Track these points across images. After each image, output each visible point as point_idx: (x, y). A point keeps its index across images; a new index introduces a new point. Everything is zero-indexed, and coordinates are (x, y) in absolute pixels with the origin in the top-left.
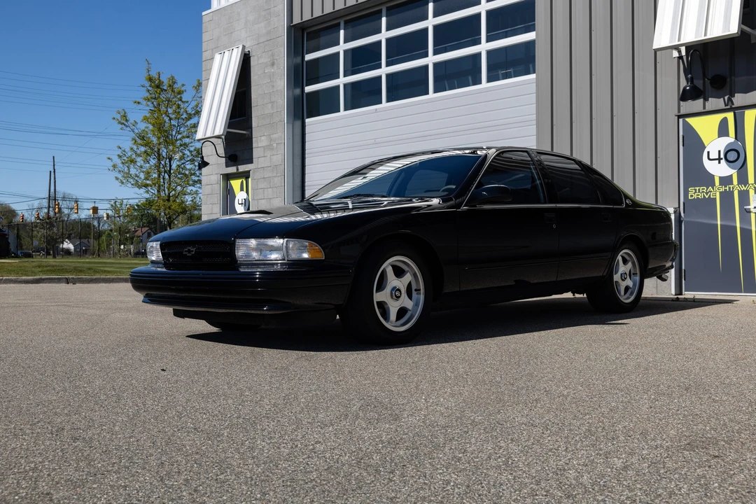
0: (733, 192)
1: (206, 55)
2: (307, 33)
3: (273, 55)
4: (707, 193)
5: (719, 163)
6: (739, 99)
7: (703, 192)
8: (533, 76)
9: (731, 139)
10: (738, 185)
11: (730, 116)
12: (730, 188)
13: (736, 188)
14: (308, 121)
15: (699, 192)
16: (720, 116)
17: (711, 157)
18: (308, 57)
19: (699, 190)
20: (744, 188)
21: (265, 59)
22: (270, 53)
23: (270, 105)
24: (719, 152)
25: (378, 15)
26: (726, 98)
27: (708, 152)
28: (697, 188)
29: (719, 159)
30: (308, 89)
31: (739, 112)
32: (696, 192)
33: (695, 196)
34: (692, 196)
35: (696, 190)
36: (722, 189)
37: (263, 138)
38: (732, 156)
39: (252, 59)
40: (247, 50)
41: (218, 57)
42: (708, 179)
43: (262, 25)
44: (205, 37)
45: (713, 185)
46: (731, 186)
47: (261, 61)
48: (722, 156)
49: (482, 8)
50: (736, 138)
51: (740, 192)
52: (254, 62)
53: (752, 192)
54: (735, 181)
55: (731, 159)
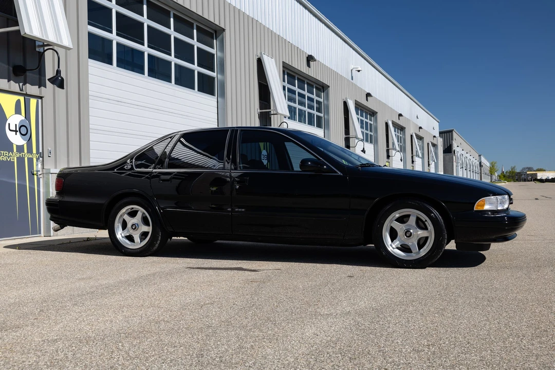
0: (24, 158)
4: (9, 157)
5: (16, 134)
7: (6, 156)
9: (22, 117)
10: (27, 153)
11: (22, 99)
12: (22, 154)
13: (26, 155)
15: (3, 155)
17: (11, 129)
19: (3, 153)
20: (30, 156)
24: (16, 125)
27: (9, 124)
28: (2, 152)
29: (16, 131)
31: (27, 98)
36: (18, 156)
38: (23, 130)
42: (8, 146)
45: (12, 151)
48: (18, 129)
50: (25, 118)
51: (29, 159)
53: (35, 160)
54: (26, 151)
55: (23, 133)
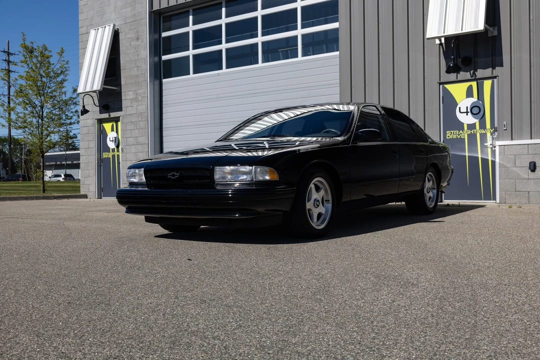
0: (476, 134)
1: (82, 30)
2: (163, 17)
3: (138, 32)
4: (459, 135)
5: (467, 115)
6: (480, 73)
7: (456, 134)
8: (338, 53)
9: (475, 99)
10: (480, 129)
11: (474, 84)
12: (474, 131)
13: (478, 131)
14: (164, 80)
15: (454, 134)
16: (467, 84)
17: (461, 111)
18: (164, 34)
19: (454, 132)
20: (483, 132)
21: (132, 35)
22: (135, 30)
23: (136, 69)
24: (467, 107)
25: (219, 6)
26: (472, 72)
27: (460, 108)
28: (452, 132)
29: (467, 112)
30: (164, 58)
31: (480, 81)
32: (451, 134)
33: (451, 137)
34: (449, 137)
35: (451, 133)
36: (469, 132)
37: (130, 93)
38: (476, 110)
39: (120, 34)
40: (116, 28)
41: (93, 32)
42: (460, 126)
43: (129, 9)
44: (81, 17)
45: (463, 129)
46: (475, 130)
47: (128, 36)
48: (469, 110)
49: (298, 5)
50: (478, 99)
51: (481, 134)
52: (121, 37)
53: (489, 135)
54: (478, 127)
55: (475, 112)
